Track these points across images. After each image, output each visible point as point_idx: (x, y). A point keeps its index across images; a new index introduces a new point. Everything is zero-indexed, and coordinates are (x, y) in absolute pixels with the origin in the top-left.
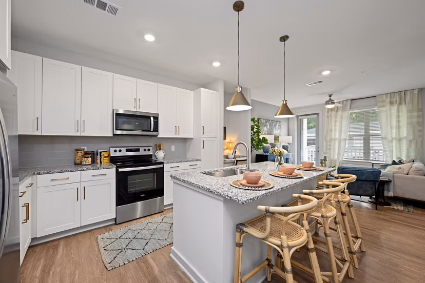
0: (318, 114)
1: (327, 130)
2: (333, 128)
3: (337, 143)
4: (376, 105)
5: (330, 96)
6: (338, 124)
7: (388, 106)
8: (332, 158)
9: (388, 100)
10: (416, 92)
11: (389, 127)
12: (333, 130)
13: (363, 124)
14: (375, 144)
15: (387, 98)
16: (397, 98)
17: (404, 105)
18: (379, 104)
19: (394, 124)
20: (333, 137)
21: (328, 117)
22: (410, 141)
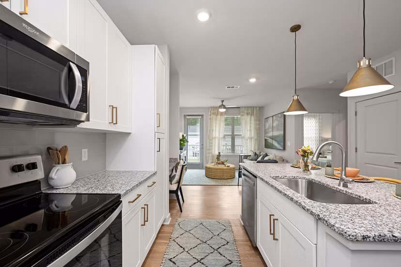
0: (202, 116)
1: (210, 130)
2: (214, 129)
3: (217, 140)
4: (240, 114)
5: (223, 101)
6: (217, 125)
7: (246, 115)
8: (213, 152)
9: (246, 112)
10: (258, 108)
11: (246, 130)
12: (214, 130)
13: (230, 127)
14: (238, 142)
15: (245, 109)
16: (250, 111)
17: (253, 116)
18: (242, 114)
19: (249, 128)
20: (214, 136)
21: (210, 119)
22: (256, 139)
